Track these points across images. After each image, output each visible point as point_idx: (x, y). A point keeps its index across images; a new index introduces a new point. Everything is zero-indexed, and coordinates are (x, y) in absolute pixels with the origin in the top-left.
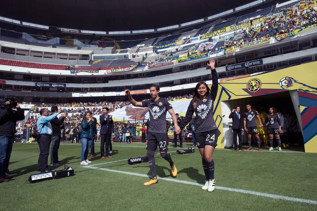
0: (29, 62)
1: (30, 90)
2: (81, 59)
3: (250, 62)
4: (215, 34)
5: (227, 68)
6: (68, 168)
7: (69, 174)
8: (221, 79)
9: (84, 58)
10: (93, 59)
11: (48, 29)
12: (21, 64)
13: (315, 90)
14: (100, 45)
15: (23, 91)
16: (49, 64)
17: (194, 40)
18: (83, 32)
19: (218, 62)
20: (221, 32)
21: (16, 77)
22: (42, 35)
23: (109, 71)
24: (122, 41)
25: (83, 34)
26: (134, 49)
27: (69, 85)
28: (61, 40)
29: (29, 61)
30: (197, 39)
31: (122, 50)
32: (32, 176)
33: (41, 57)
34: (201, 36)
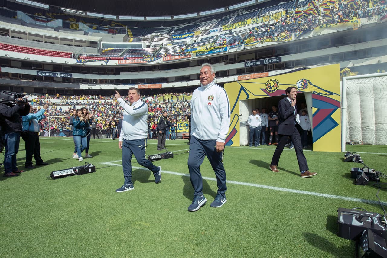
0: (28, 47)
1: (30, 79)
2: (88, 47)
3: (269, 59)
4: (236, 26)
5: (245, 64)
6: (90, 165)
7: (90, 170)
8: (239, 76)
9: (92, 45)
10: (102, 48)
11: (48, 8)
12: (18, 48)
13: (328, 93)
14: (110, 31)
15: (22, 80)
16: (52, 50)
17: (213, 32)
18: (90, 15)
19: (237, 57)
20: (241, 24)
21: (13, 64)
22: (41, 15)
23: (120, 62)
24: (134, 28)
25: (90, 17)
26: (148, 38)
27: (75, 76)
28: (64, 23)
29: (27, 45)
30: (217, 31)
31: (135, 39)
32: (54, 173)
33: (42, 41)
34: (221, 27)
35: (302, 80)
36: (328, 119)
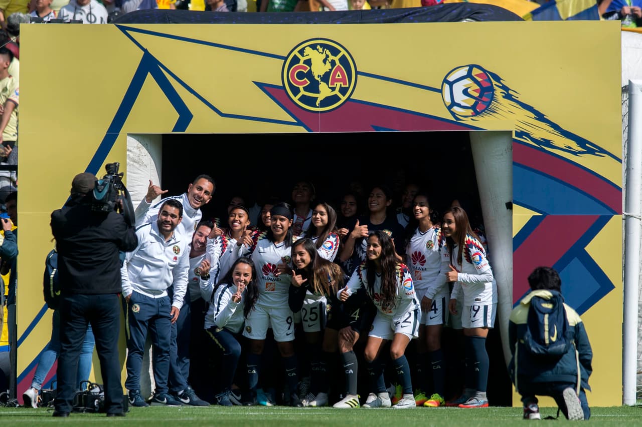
35: (470, 71)
36: (576, 263)
